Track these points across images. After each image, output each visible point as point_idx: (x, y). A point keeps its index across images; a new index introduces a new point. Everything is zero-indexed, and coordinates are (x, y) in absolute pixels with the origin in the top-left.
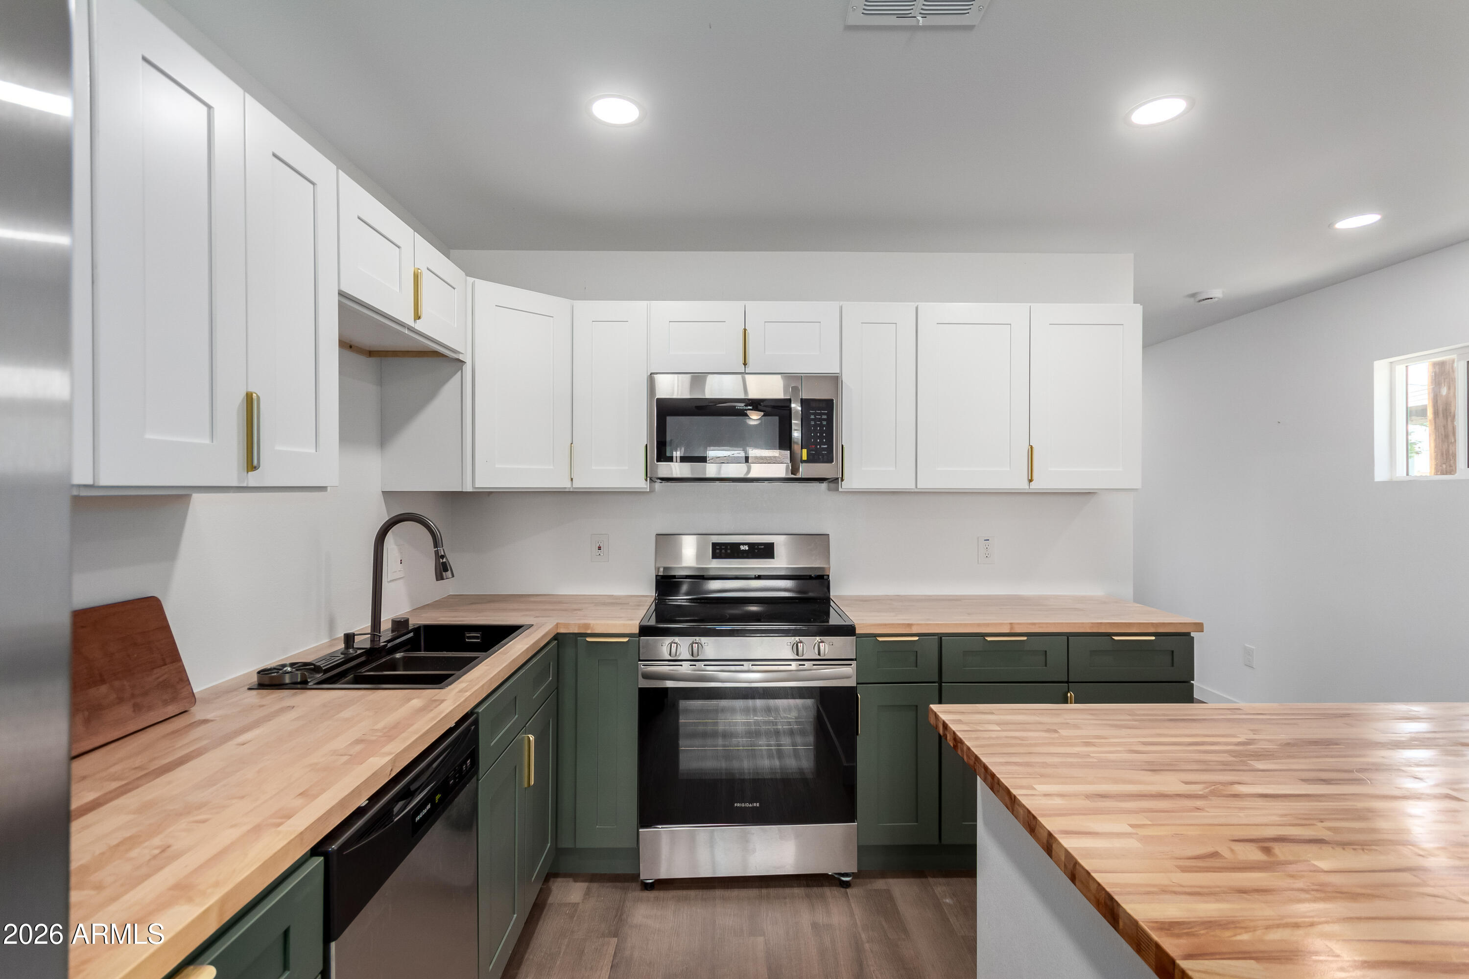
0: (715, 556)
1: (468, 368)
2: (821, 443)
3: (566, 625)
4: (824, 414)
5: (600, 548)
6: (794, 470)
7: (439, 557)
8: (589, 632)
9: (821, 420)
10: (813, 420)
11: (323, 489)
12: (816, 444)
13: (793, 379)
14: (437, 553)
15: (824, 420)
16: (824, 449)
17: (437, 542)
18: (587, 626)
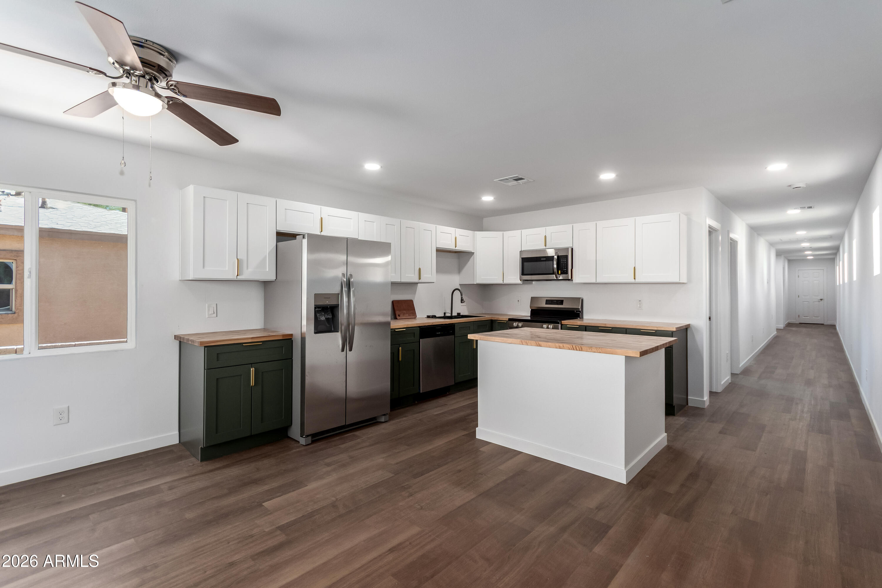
0: (546, 304)
1: (475, 254)
2: (565, 269)
3: (494, 318)
4: (565, 260)
5: (518, 301)
6: (556, 277)
7: (461, 298)
8: (498, 319)
9: (564, 261)
10: (562, 262)
11: (434, 282)
12: (563, 269)
13: (557, 250)
14: (461, 297)
15: (565, 261)
16: (565, 270)
17: (461, 295)
18: (498, 318)
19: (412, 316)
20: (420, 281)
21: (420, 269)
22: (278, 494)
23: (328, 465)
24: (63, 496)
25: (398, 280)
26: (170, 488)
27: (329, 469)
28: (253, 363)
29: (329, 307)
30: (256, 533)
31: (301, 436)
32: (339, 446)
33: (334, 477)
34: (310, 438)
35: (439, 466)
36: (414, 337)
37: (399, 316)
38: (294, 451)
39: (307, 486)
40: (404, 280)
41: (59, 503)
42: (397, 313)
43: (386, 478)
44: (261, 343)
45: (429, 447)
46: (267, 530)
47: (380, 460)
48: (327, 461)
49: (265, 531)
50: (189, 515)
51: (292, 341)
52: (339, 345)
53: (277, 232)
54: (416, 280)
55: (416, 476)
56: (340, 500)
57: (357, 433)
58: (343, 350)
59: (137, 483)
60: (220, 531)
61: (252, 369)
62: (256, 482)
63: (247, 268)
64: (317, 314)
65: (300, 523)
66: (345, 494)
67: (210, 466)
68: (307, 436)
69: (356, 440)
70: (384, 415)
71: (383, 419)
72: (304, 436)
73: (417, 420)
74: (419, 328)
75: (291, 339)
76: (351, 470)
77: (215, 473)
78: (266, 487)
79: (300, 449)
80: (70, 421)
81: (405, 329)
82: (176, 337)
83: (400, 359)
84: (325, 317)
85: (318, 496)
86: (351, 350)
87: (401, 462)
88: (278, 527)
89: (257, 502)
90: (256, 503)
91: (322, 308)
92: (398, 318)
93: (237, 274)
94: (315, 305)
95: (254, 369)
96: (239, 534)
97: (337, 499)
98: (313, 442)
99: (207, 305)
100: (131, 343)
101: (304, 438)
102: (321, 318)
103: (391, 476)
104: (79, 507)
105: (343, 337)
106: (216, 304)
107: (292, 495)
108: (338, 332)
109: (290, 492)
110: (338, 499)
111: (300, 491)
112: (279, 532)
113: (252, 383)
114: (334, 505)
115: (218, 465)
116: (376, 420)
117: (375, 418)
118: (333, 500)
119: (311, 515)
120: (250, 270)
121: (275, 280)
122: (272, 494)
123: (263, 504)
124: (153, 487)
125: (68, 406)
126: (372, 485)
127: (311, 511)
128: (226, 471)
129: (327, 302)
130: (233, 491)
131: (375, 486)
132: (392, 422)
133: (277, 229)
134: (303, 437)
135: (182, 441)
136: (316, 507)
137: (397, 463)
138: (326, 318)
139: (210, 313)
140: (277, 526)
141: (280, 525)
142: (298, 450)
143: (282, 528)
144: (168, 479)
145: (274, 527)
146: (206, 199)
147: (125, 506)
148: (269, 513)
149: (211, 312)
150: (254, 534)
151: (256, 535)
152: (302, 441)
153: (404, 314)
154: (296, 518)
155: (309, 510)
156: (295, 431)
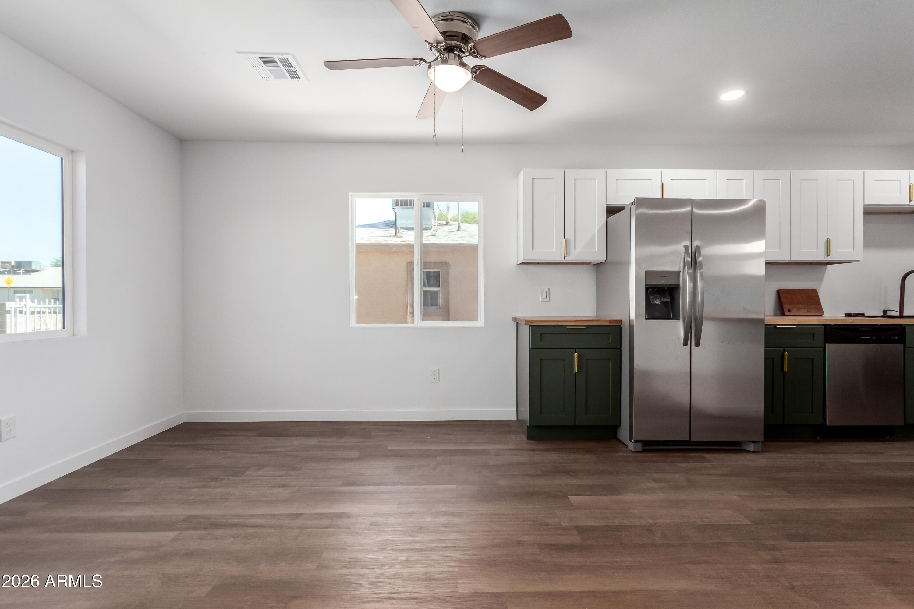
19: (815, 312)
20: (829, 258)
21: (828, 242)
22: (588, 493)
23: (655, 481)
24: (429, 437)
25: (785, 257)
26: (497, 455)
27: (655, 485)
28: (576, 348)
29: (666, 288)
30: (551, 523)
31: (630, 440)
32: (678, 464)
33: (660, 496)
34: (640, 445)
35: (844, 538)
36: (813, 340)
37: (789, 311)
38: (620, 454)
39: (622, 495)
40: (796, 257)
41: (425, 441)
42: (786, 307)
43: (736, 523)
44: (585, 327)
45: (829, 505)
46: (563, 524)
47: (734, 497)
48: (657, 476)
49: (561, 525)
50: (502, 482)
51: (621, 328)
52: (681, 336)
53: (607, 207)
54: (821, 257)
55: (791, 537)
56: (659, 525)
57: (708, 456)
58: (685, 344)
59: (476, 443)
60: (520, 507)
61: (575, 354)
62: (569, 473)
63: (575, 249)
64: (650, 297)
65: (601, 532)
66: (668, 521)
67: (534, 445)
68: (637, 441)
69: (702, 463)
70: (754, 442)
71: (751, 448)
72: (633, 441)
73: (814, 462)
74: (823, 327)
75: (620, 325)
76: (684, 496)
77: (536, 452)
78: (578, 482)
79: (628, 454)
80: (440, 381)
81: (795, 327)
82: (514, 319)
83: (786, 369)
84: (660, 300)
85: (632, 511)
86: (697, 344)
87: (768, 510)
88: (577, 526)
89: (564, 493)
90: (562, 494)
91: (656, 289)
92: (787, 313)
93: (564, 255)
94: (646, 285)
95: (577, 354)
96: (537, 517)
97: (655, 523)
98: (644, 451)
99: (540, 289)
100: (480, 323)
101: (633, 442)
102: (655, 301)
103: (748, 523)
104: (434, 449)
105: (686, 326)
106: (549, 289)
107: (603, 500)
108: (679, 320)
109: (601, 495)
110: (657, 524)
111: (614, 498)
112: (575, 532)
113: (575, 369)
114: (649, 529)
115: (541, 446)
116: (740, 446)
117: (737, 443)
118: (649, 523)
119: (617, 528)
120: (577, 250)
121: (605, 260)
122: (581, 490)
123: (569, 497)
124: (485, 449)
125: (438, 368)
126: (712, 525)
127: (618, 524)
128: (545, 454)
129: (663, 282)
130: (545, 474)
131: (715, 528)
132: (766, 455)
133: (607, 203)
134: (631, 442)
135: (519, 419)
136: (626, 522)
137: (762, 510)
138: (661, 302)
139: (543, 298)
140: (575, 525)
141: (579, 524)
142: (624, 454)
143: (579, 529)
144: (498, 447)
145: (571, 524)
146: (535, 180)
147: (461, 458)
148: (573, 508)
149: (544, 296)
150: (550, 523)
151: (552, 525)
152: (631, 446)
153: (798, 309)
154: (599, 525)
155: (617, 522)
156: (624, 433)
